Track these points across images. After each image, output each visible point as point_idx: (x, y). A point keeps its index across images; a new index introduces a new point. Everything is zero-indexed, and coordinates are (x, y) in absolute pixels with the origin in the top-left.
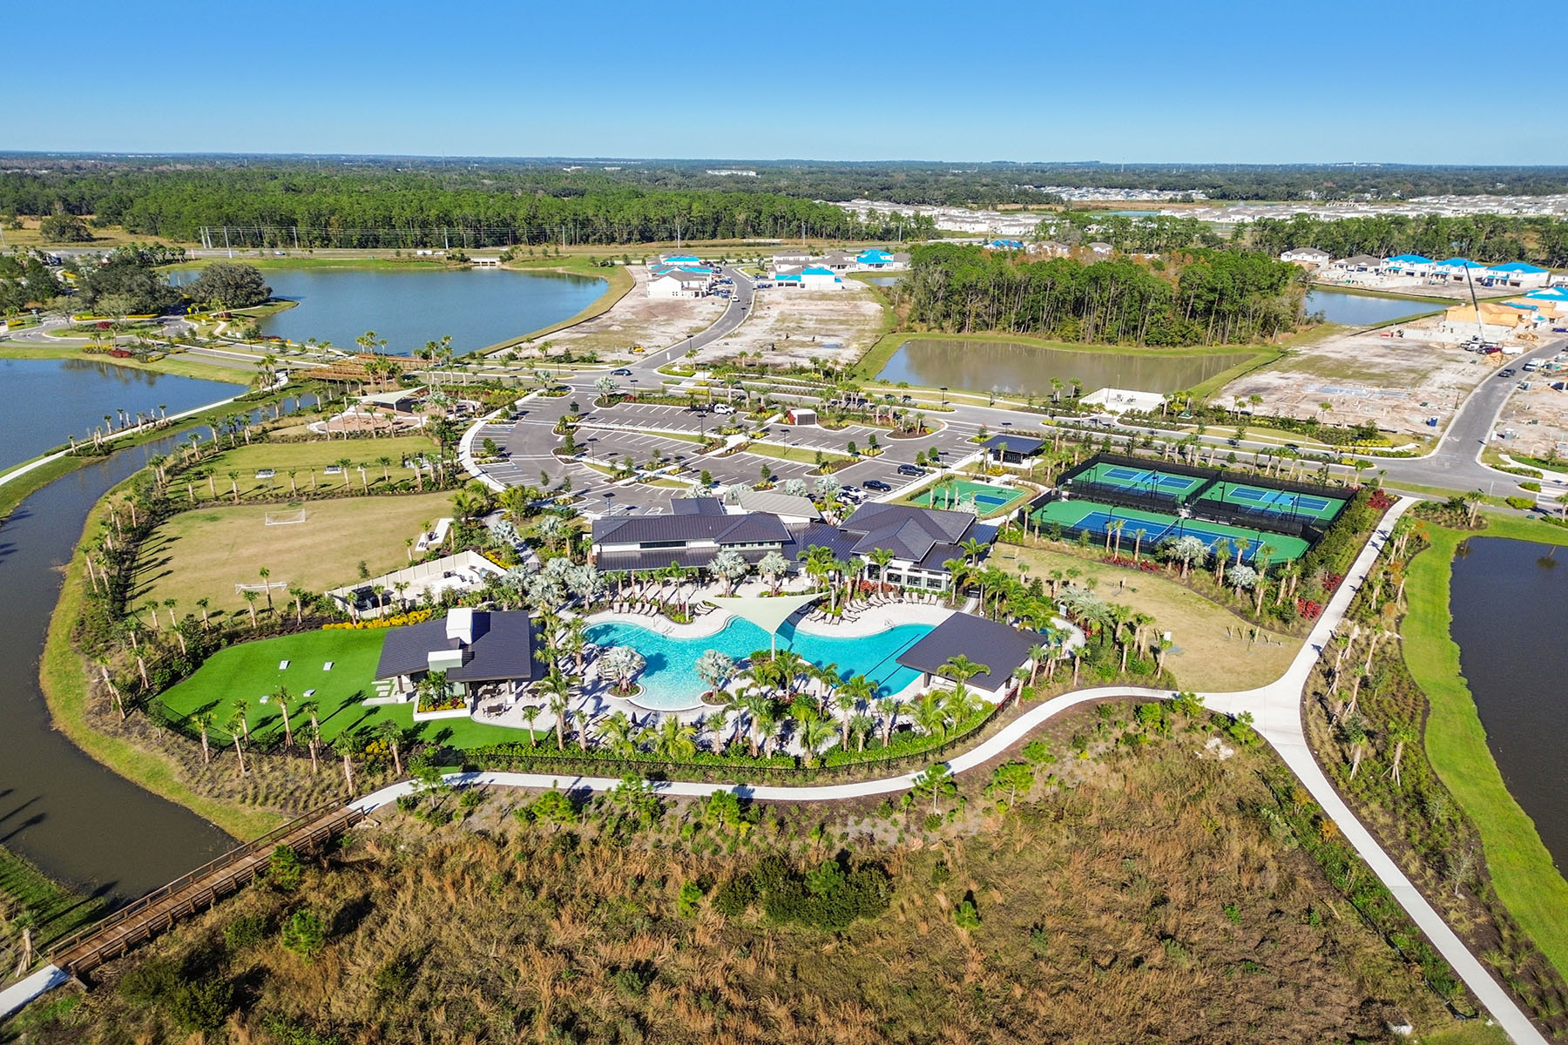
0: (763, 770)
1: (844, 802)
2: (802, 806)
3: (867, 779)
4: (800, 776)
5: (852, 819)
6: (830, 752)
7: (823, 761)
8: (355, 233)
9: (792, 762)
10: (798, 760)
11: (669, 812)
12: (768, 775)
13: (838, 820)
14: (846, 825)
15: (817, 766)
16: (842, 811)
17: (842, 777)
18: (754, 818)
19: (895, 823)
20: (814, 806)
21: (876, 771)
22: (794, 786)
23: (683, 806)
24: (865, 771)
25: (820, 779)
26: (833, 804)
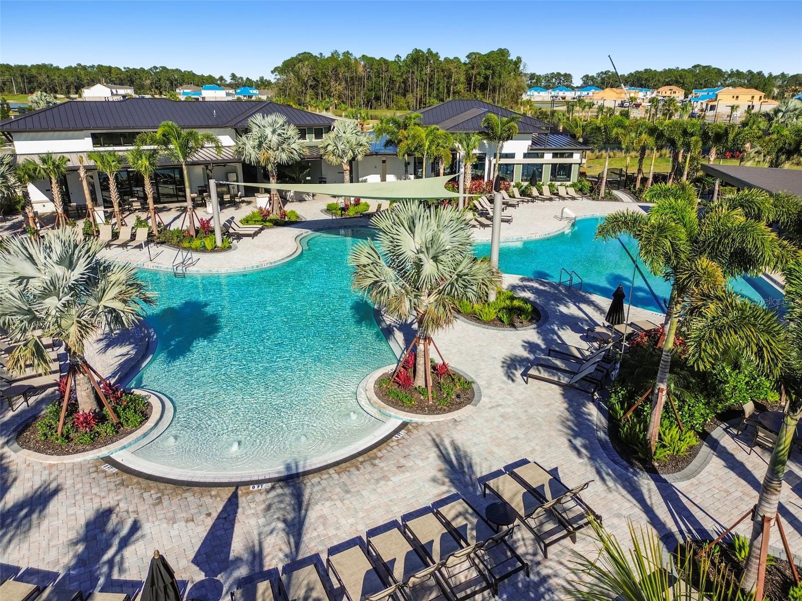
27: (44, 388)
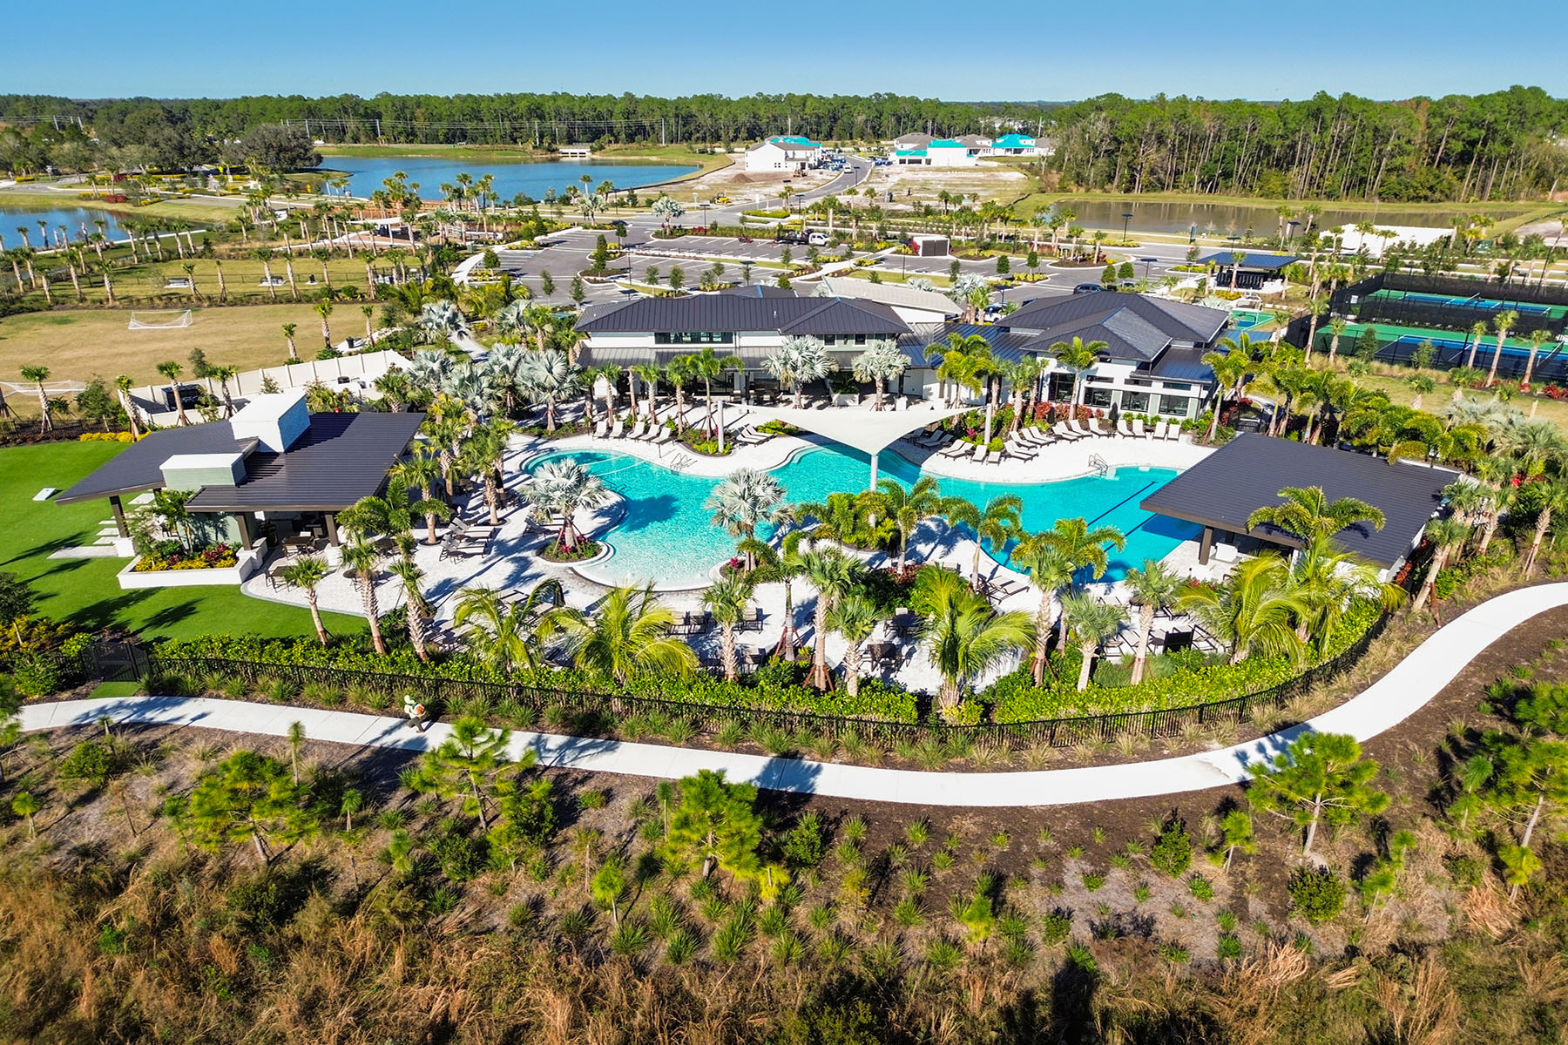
0: (836, 722)
1: (1049, 816)
2: (933, 820)
3: (1101, 759)
4: (929, 743)
5: (1074, 869)
6: (1005, 687)
7: (988, 708)
8: (442, 127)
9: (910, 707)
10: (924, 702)
11: (587, 818)
12: (848, 736)
13: (1037, 869)
14: (1060, 885)
15: (974, 718)
16: (1046, 842)
17: (1039, 750)
18: (802, 852)
19: (1200, 886)
20: (968, 824)
21: (1124, 741)
22: (912, 766)
23: (624, 803)
24: (1096, 738)
25: (978, 753)
26: (1016, 820)
27: (555, 532)
